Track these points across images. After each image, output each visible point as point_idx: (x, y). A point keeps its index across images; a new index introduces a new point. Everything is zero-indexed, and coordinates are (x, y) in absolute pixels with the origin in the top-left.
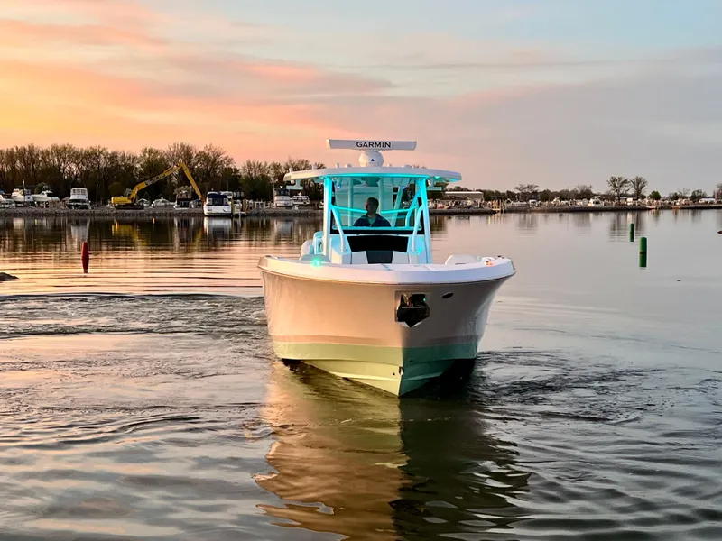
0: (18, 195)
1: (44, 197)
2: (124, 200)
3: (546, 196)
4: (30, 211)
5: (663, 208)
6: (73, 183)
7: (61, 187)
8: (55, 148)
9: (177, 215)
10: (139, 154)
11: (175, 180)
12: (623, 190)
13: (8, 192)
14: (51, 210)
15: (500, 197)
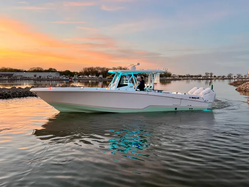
0: (90, 76)
1: (94, 76)
2: (109, 77)
3: (192, 76)
4: (92, 79)
5: (217, 79)
6: (100, 74)
7: (98, 75)
8: (97, 67)
12: (208, 75)
13: (88, 76)
14: (96, 79)
15: (183, 77)
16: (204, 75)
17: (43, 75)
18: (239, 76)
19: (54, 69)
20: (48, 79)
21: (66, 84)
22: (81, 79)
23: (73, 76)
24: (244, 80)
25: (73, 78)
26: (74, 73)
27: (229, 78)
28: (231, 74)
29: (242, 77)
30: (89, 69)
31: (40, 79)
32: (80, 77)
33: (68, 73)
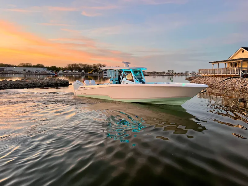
0: (73, 71)
1: (78, 72)
2: (90, 72)
3: (158, 73)
4: (76, 74)
5: (176, 75)
6: (82, 69)
7: (80, 70)
8: (79, 64)
9: (98, 75)
10: (93, 65)
11: (98, 69)
12: (170, 72)
13: (72, 71)
15: (150, 73)
16: (166, 72)
17: (31, 70)
18: (193, 73)
19: (42, 65)
20: (36, 73)
21: (52, 78)
22: (66, 73)
23: (59, 71)
24: (196, 76)
25: (59, 73)
26: (60, 68)
27: (186, 74)
28: (187, 71)
29: (196, 73)
30: (72, 65)
31: (29, 73)
32: (65, 71)
33: (54, 69)
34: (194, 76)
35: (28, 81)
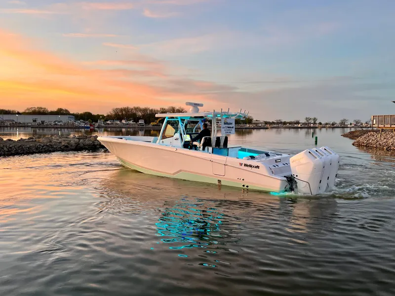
0: (124, 121)
1: (131, 122)
2: (155, 123)
3: (285, 123)
4: (127, 126)
5: (323, 127)
6: (139, 118)
7: (136, 119)
8: (135, 108)
10: (159, 110)
12: (310, 121)
13: (121, 121)
14: (133, 126)
15: (270, 123)
16: (303, 121)
17: (48, 119)
18: (357, 124)
19: (66, 110)
20: (56, 126)
21: (85, 135)
22: (110, 126)
23: (97, 122)
24: (364, 129)
25: (97, 125)
26: (98, 116)
27: (343, 126)
28: (345, 120)
29: (362, 124)
30: (122, 110)
31: (42, 126)
32: (107, 122)
33: (87, 117)
34: (360, 129)
35: (41, 140)
